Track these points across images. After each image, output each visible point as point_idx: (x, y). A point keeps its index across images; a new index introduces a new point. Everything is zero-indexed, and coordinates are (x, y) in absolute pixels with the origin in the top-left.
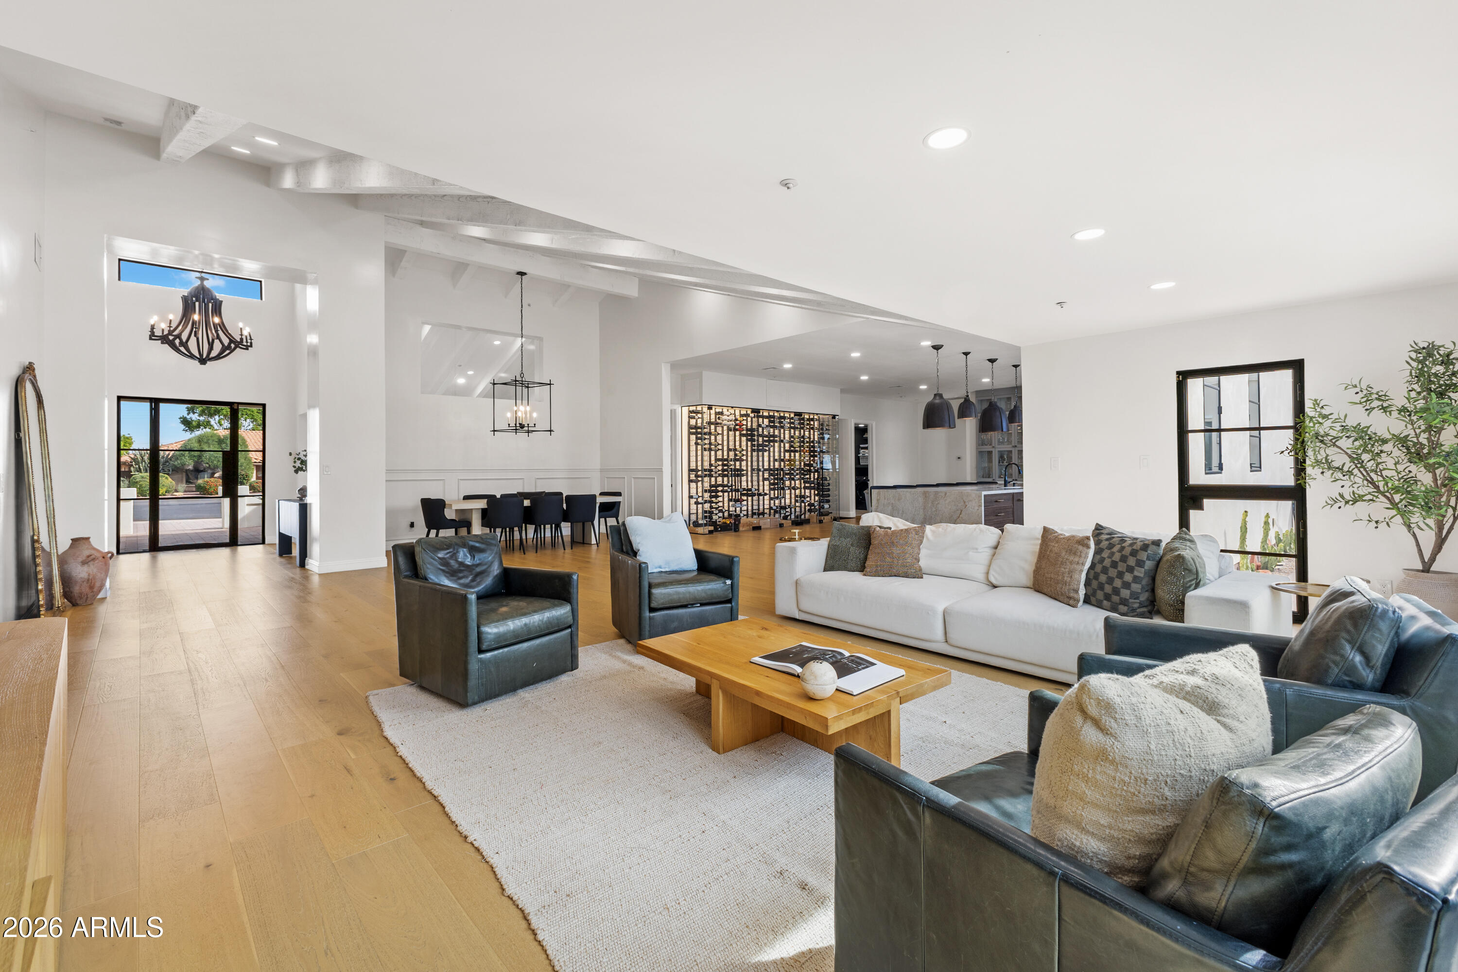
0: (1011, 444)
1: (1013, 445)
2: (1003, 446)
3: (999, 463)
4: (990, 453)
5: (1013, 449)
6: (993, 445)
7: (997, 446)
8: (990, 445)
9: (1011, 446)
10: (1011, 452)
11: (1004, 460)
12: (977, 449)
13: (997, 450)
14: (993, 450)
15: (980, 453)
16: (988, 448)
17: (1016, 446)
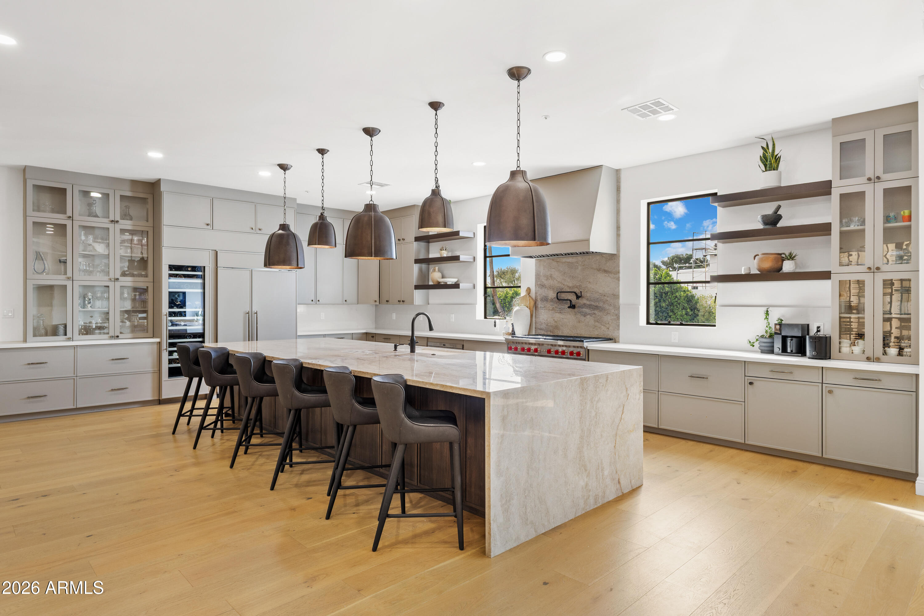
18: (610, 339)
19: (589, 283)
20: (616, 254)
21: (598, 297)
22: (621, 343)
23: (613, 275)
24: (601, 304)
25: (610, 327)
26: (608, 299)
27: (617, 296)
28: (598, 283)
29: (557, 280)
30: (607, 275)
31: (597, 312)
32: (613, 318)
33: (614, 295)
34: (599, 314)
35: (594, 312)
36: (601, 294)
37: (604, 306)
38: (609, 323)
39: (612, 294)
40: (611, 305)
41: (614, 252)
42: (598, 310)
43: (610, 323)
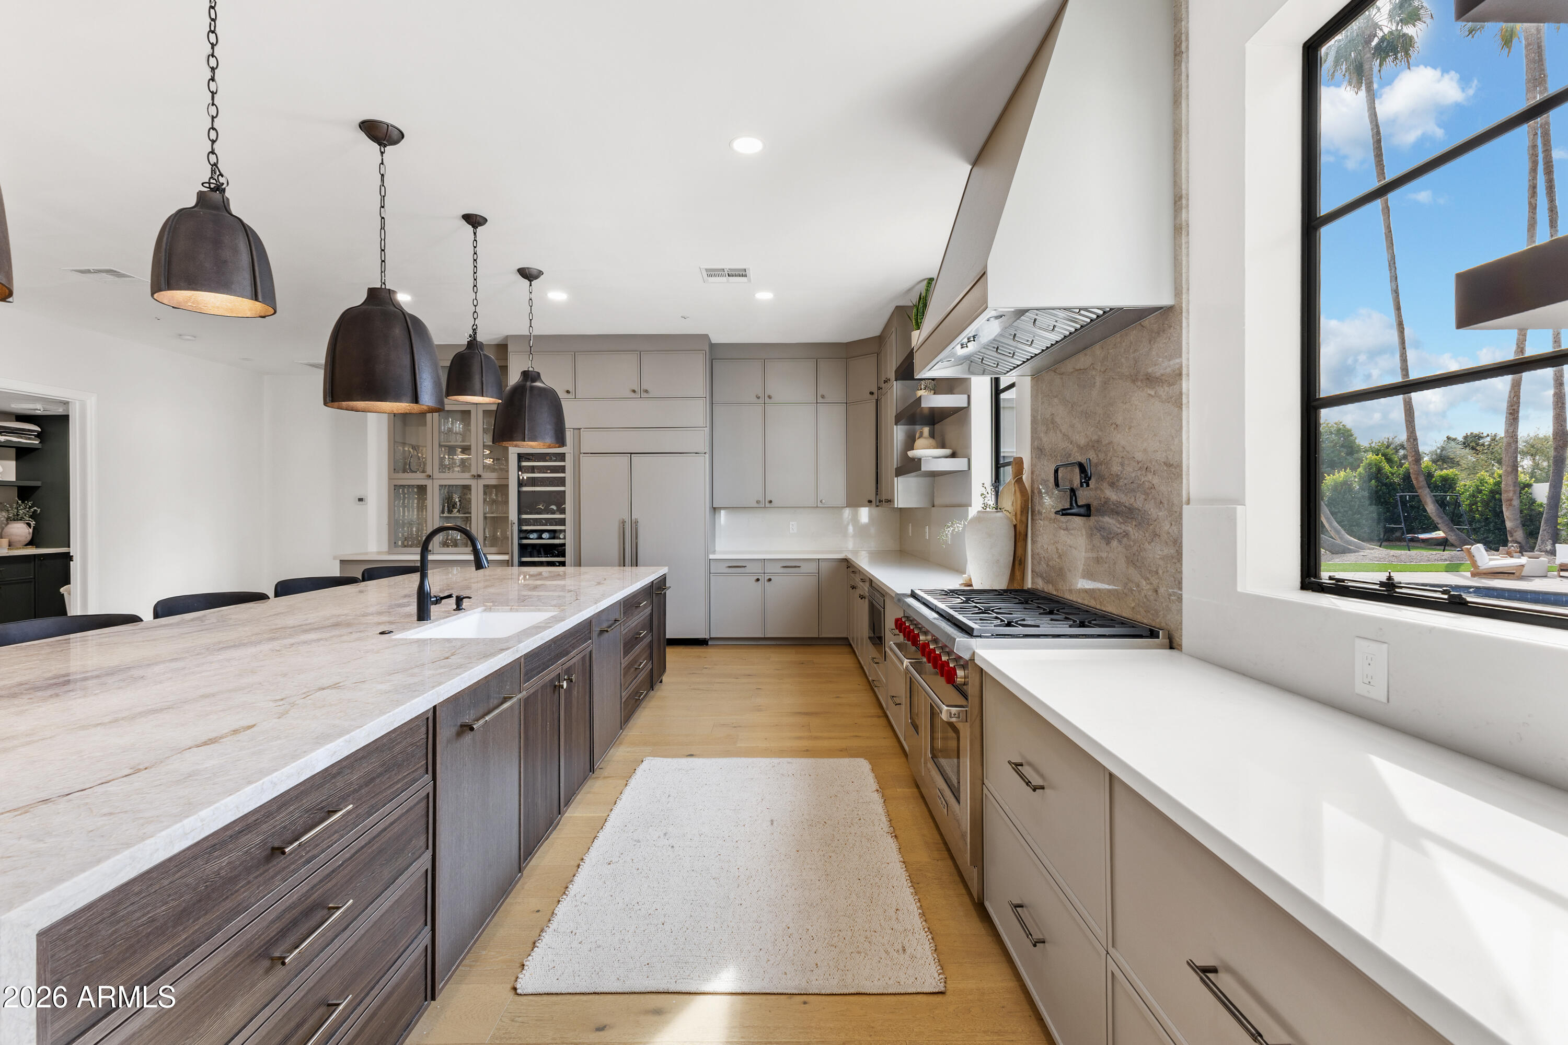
0: (469, 471)
1: (474, 472)
2: (450, 475)
3: (443, 512)
4: (422, 489)
5: (472, 483)
6: (429, 472)
7: (437, 474)
8: (424, 472)
9: (467, 475)
10: (467, 488)
11: (454, 507)
12: (390, 479)
13: (437, 483)
14: (428, 483)
15: (398, 491)
16: (417, 479)
17: (479, 476)
18: (1153, 634)
19: (1114, 429)
20: (1174, 305)
21: (1133, 475)
22: (1185, 654)
23: (1166, 388)
24: (1139, 502)
25: (1160, 586)
26: (1156, 481)
27: (1175, 468)
28: (1132, 425)
29: (1061, 431)
30: (1152, 393)
31: (1130, 529)
32: (1166, 551)
33: (1171, 465)
34: (1136, 535)
35: (1127, 528)
36: (1140, 465)
37: (1147, 507)
38: (1157, 573)
39: (1165, 463)
40: (1161, 502)
41: (1165, 299)
42: (1134, 523)
43: (1160, 572)
